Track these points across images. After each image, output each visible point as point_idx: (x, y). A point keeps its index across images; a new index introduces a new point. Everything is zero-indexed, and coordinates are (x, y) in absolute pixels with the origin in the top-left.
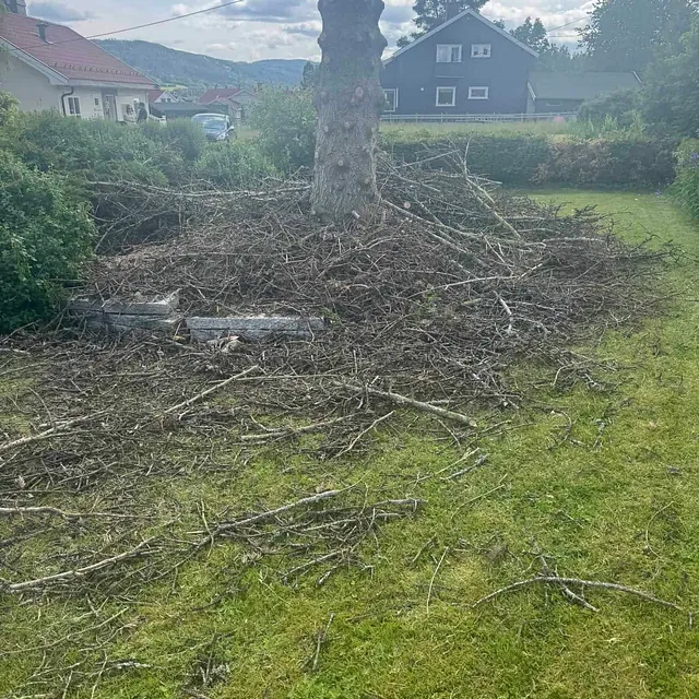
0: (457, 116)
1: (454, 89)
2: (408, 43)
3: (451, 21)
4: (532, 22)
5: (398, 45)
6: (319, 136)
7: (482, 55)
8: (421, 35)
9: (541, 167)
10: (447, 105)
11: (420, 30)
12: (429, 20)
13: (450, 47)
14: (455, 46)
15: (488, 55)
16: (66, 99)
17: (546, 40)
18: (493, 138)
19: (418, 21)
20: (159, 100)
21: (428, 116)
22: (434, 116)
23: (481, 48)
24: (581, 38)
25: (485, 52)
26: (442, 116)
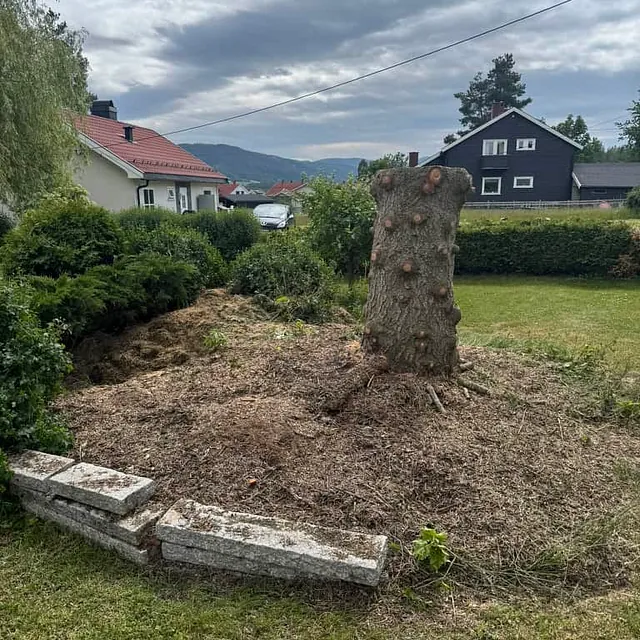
0: (503, 204)
1: (500, 179)
2: (454, 140)
3: (496, 119)
4: (574, 119)
5: (446, 142)
6: (378, 231)
7: (527, 149)
8: (467, 132)
9: (623, 258)
10: (493, 193)
11: (467, 128)
12: (474, 120)
13: (496, 142)
14: (501, 141)
15: (533, 148)
16: (141, 191)
17: (588, 135)
18: (565, 227)
19: (464, 121)
20: (234, 193)
21: (476, 204)
22: (482, 204)
23: (526, 142)
24: (622, 132)
25: (530, 146)
26: (488, 204)
